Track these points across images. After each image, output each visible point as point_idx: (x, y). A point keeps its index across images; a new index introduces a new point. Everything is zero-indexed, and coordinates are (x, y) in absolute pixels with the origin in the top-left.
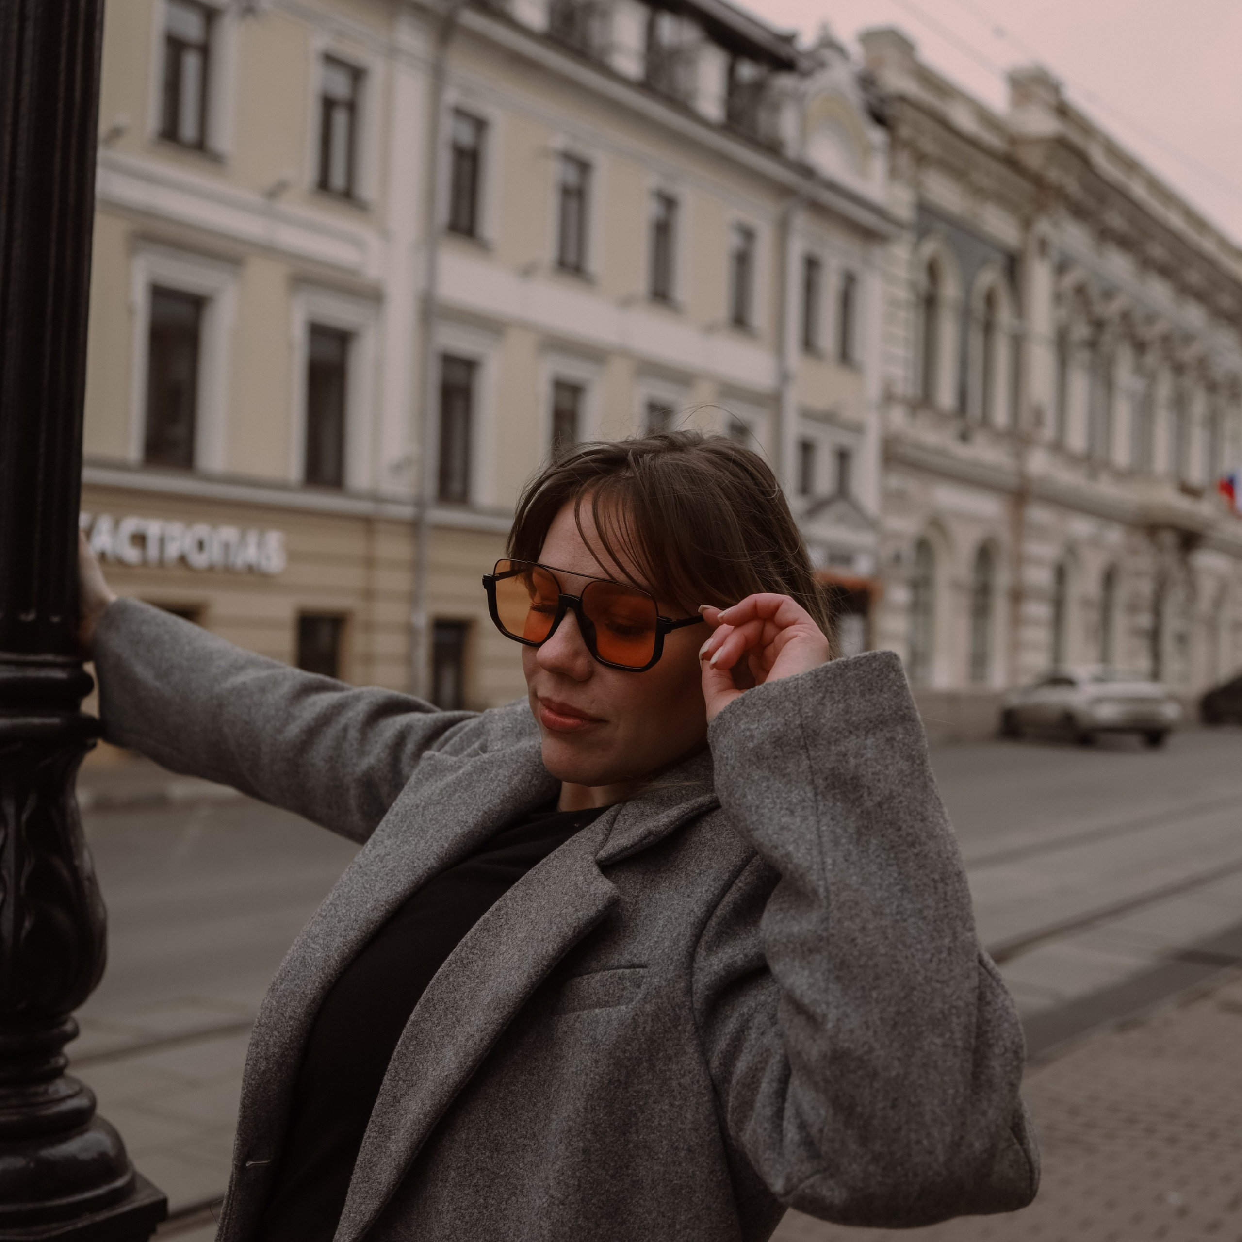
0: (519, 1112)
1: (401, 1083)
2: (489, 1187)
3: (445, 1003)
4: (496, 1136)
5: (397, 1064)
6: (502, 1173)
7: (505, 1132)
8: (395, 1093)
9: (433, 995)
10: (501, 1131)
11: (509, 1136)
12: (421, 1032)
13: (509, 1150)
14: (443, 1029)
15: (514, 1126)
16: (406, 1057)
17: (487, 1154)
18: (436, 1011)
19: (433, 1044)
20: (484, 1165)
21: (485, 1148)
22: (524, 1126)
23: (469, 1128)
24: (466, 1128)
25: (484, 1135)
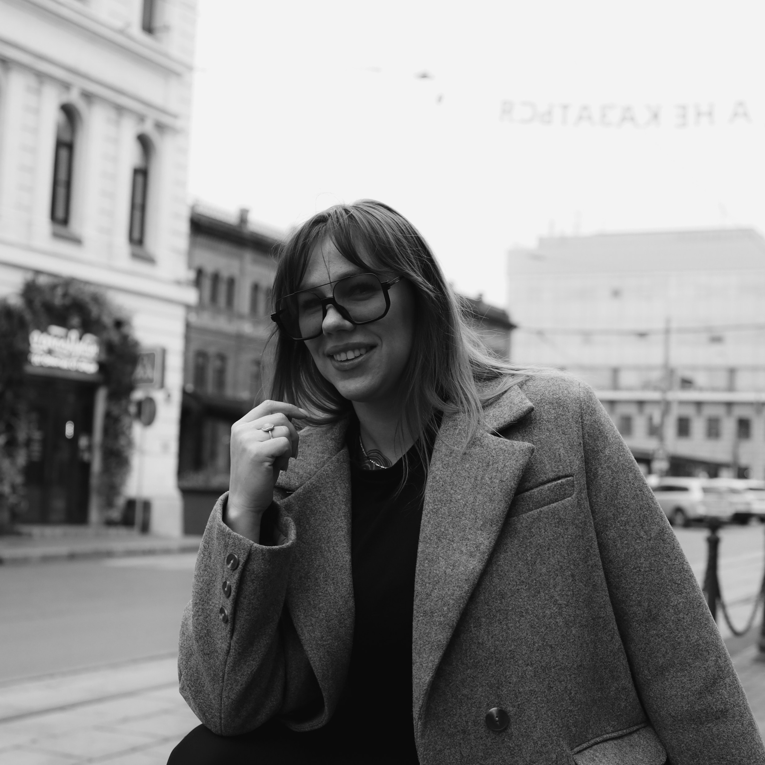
0: (507, 574)
1: (427, 585)
2: (506, 618)
3: (436, 535)
4: (500, 591)
5: (421, 577)
6: (510, 609)
7: (504, 587)
8: (426, 592)
9: (426, 534)
10: (501, 587)
11: (506, 588)
13: (510, 595)
14: (443, 548)
15: (507, 582)
16: (425, 571)
17: (499, 602)
18: (432, 541)
19: (440, 558)
20: (499, 608)
21: (496, 600)
22: (513, 581)
23: (484, 592)
24: (482, 593)
25: (494, 593)
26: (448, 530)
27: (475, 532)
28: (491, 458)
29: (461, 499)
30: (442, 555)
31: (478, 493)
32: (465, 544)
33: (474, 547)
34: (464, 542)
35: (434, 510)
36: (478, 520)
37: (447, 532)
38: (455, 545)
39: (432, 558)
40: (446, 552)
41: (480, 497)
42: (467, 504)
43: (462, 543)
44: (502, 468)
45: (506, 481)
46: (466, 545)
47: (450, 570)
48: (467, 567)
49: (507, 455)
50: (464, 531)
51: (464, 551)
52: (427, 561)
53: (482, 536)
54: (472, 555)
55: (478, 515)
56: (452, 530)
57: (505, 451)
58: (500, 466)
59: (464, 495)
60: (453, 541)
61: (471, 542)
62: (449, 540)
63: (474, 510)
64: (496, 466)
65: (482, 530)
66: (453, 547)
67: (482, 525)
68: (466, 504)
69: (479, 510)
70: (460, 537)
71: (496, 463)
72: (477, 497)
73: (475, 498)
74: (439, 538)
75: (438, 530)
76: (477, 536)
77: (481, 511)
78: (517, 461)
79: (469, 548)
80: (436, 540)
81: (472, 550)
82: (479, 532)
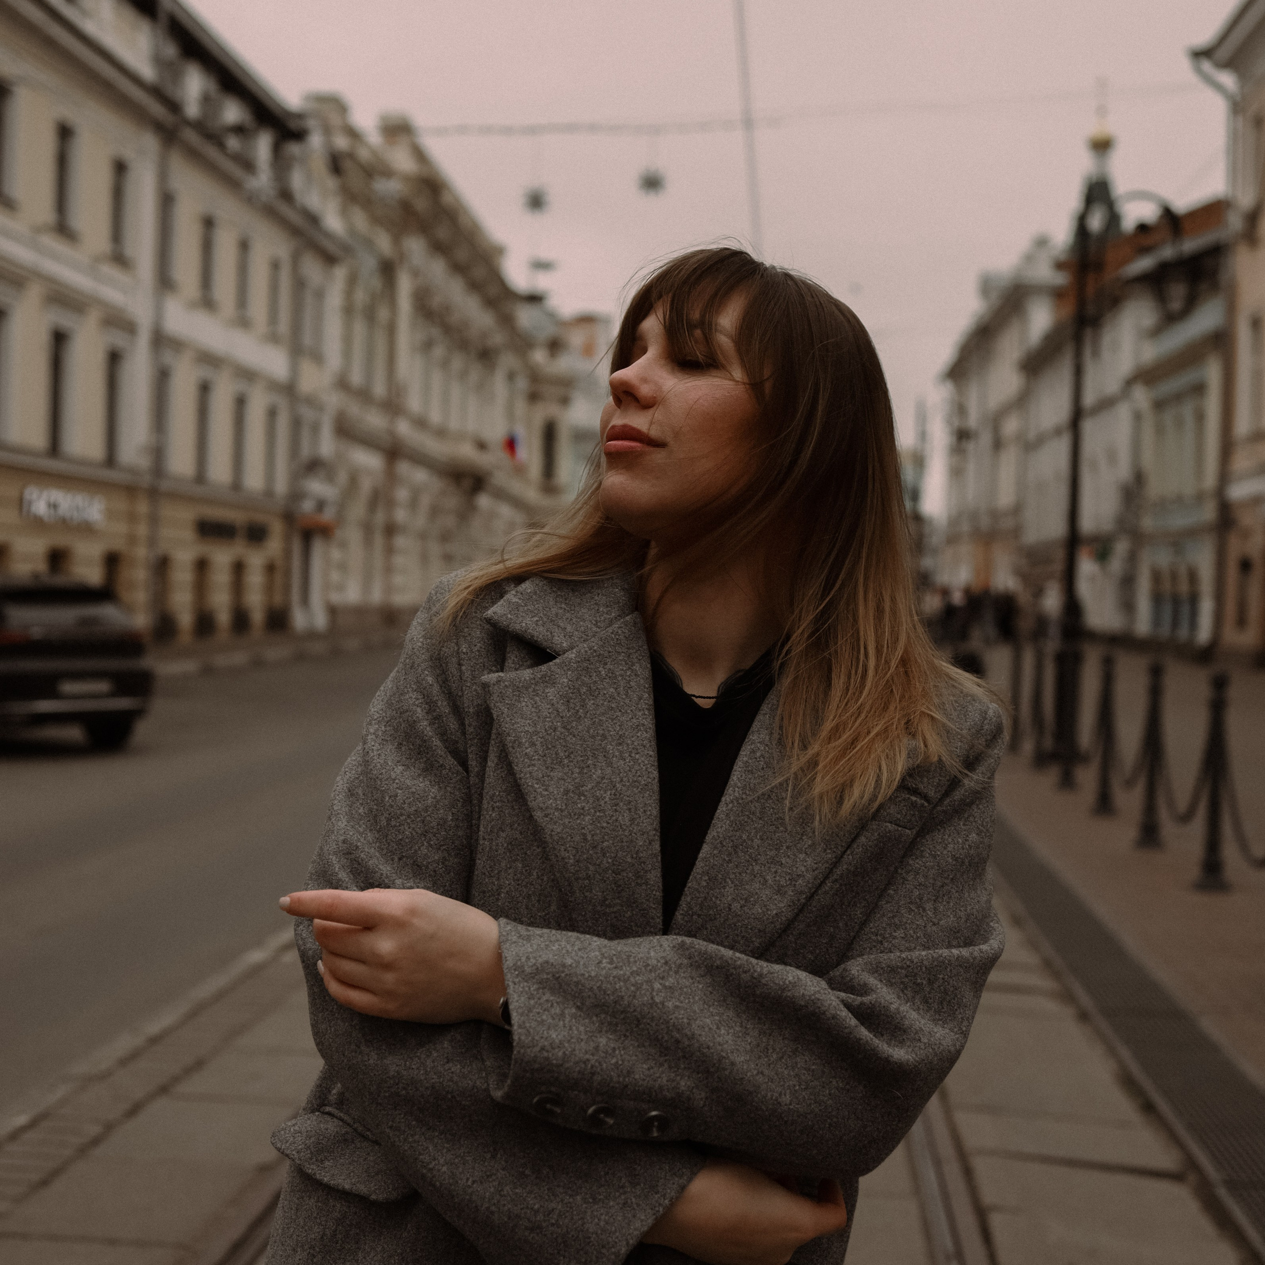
12: (712, 867)
30: (732, 876)
33: (787, 879)
38: (757, 868)
43: (770, 867)
56: (759, 842)
62: (751, 857)
66: (753, 870)
70: (768, 857)
74: (735, 847)
80: (730, 849)
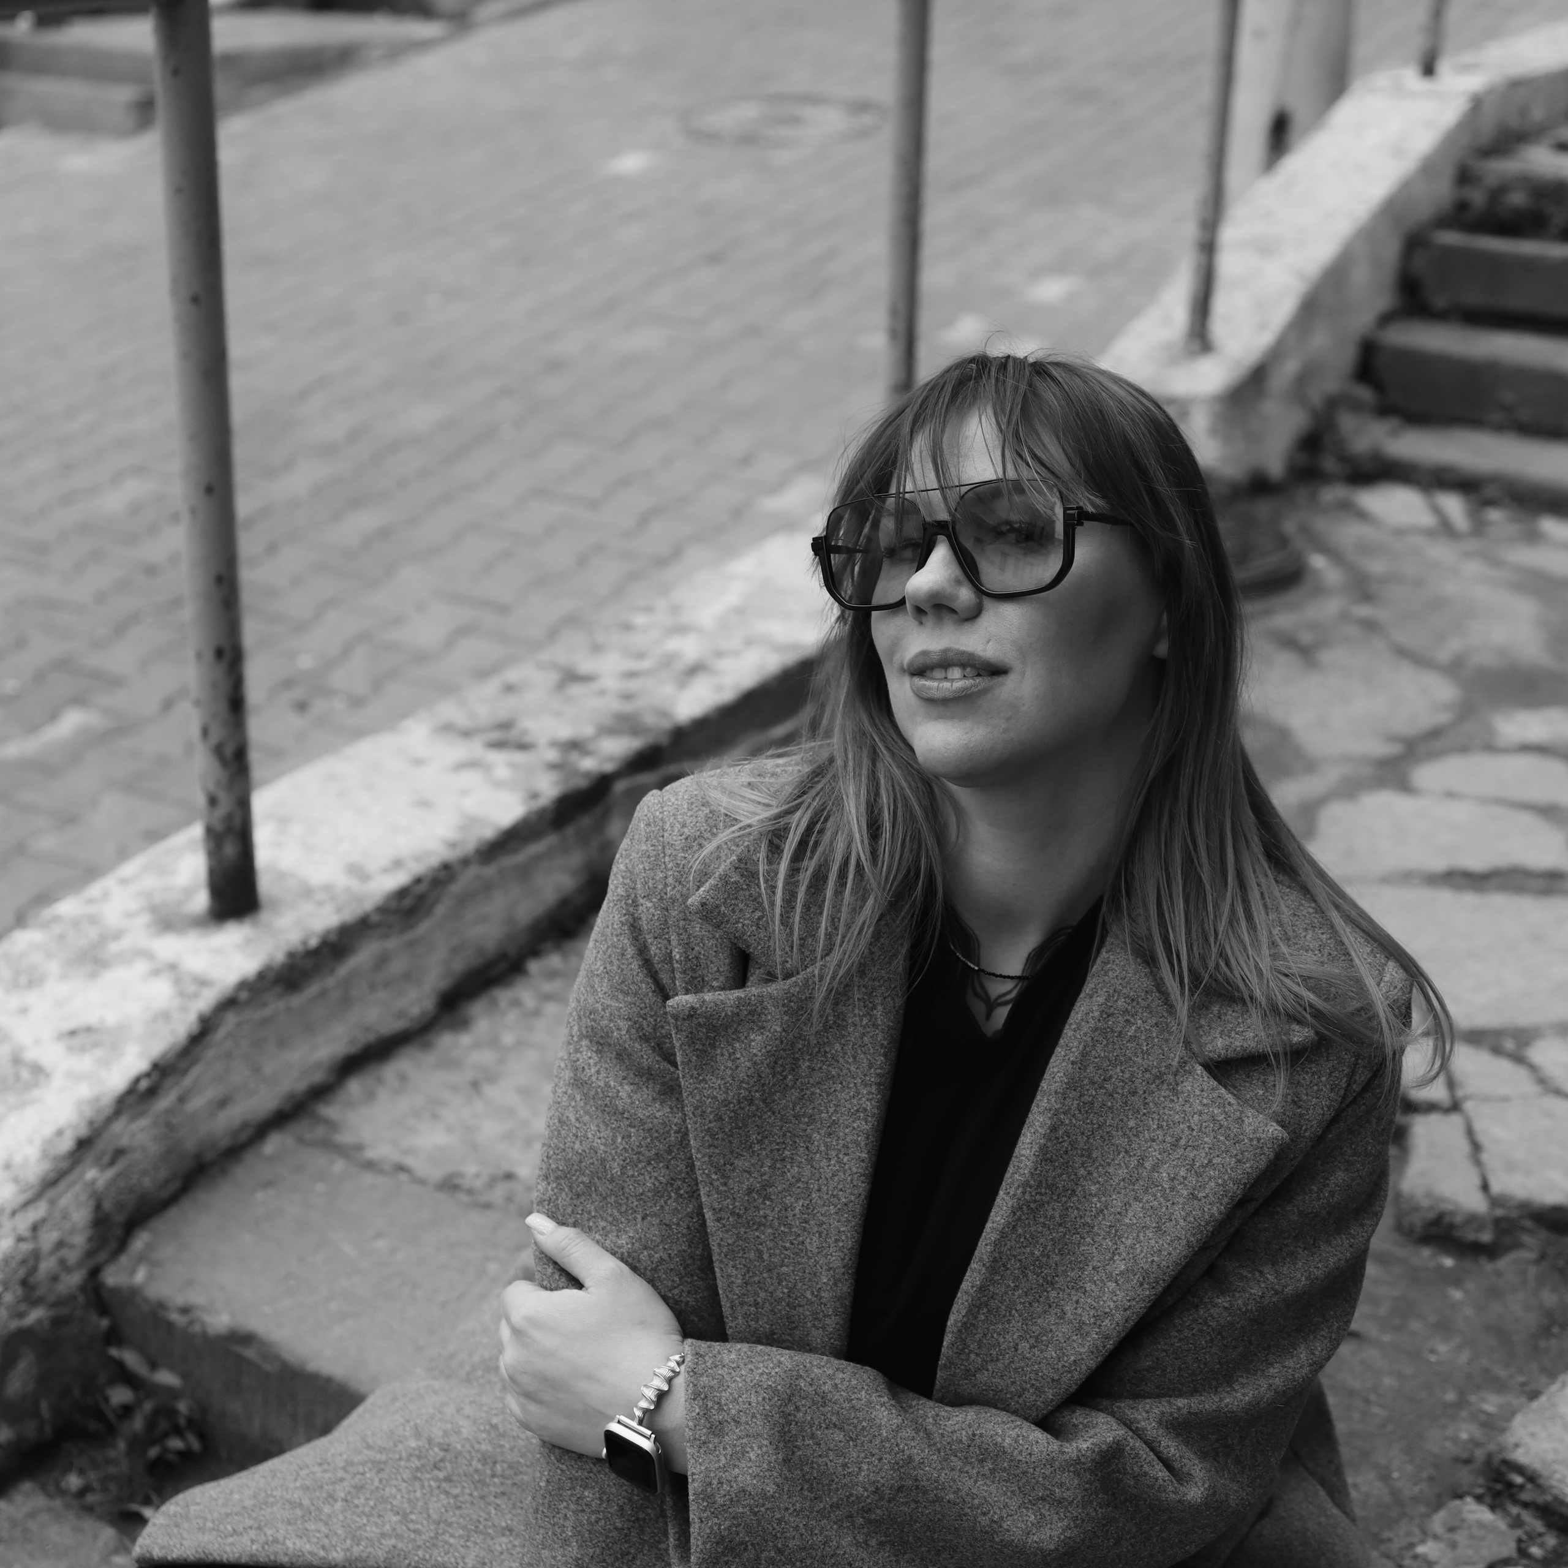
26: (1048, 1257)
27: (1102, 1281)
28: (1187, 1132)
29: (1095, 1195)
31: (1136, 1199)
32: (1074, 1298)
34: (1073, 1292)
35: (1032, 1205)
36: (1116, 1257)
37: (1044, 1259)
39: (998, 1308)
40: (1030, 1304)
41: (1137, 1206)
42: (1106, 1212)
44: (1203, 1167)
45: (1204, 1201)
46: (1077, 1302)
47: (1028, 1346)
48: (1064, 1353)
49: (1222, 1138)
50: (1082, 1269)
51: (1069, 1315)
52: (985, 1310)
53: (1114, 1298)
54: (1080, 1329)
55: (1122, 1247)
57: (1221, 1126)
58: (1202, 1159)
59: (1106, 1189)
60: (1052, 1283)
61: (1089, 1300)
63: (1117, 1231)
64: (1192, 1155)
65: (1118, 1285)
67: (1122, 1273)
68: (1102, 1211)
69: (1127, 1238)
71: (1194, 1148)
72: (1130, 1206)
73: (1127, 1204)
75: (1028, 1249)
76: (1104, 1292)
77: (1129, 1242)
78: (1239, 1161)
79: (1079, 1311)
81: (1085, 1318)
82: (1111, 1285)
